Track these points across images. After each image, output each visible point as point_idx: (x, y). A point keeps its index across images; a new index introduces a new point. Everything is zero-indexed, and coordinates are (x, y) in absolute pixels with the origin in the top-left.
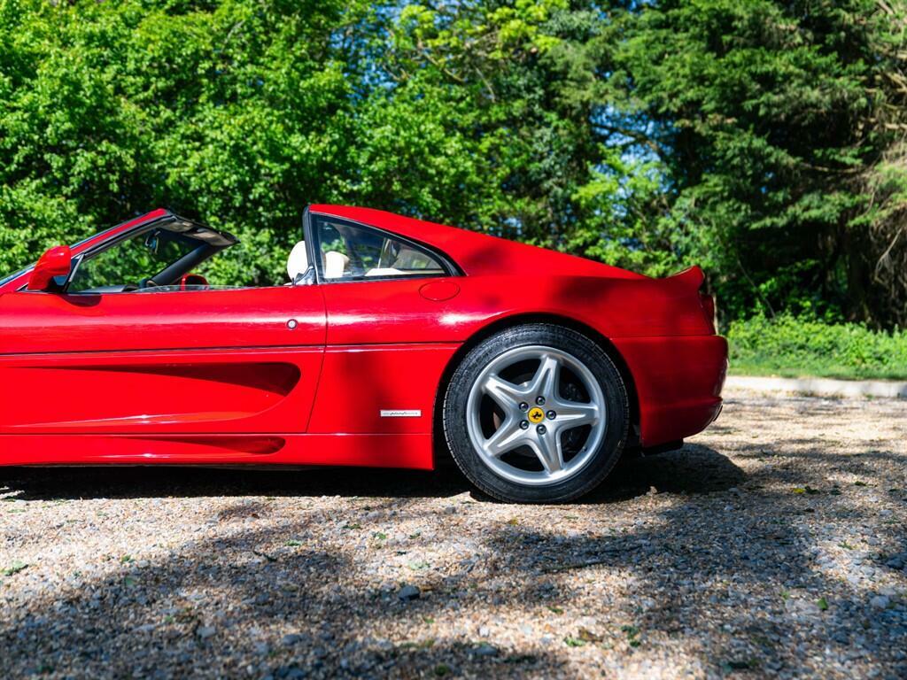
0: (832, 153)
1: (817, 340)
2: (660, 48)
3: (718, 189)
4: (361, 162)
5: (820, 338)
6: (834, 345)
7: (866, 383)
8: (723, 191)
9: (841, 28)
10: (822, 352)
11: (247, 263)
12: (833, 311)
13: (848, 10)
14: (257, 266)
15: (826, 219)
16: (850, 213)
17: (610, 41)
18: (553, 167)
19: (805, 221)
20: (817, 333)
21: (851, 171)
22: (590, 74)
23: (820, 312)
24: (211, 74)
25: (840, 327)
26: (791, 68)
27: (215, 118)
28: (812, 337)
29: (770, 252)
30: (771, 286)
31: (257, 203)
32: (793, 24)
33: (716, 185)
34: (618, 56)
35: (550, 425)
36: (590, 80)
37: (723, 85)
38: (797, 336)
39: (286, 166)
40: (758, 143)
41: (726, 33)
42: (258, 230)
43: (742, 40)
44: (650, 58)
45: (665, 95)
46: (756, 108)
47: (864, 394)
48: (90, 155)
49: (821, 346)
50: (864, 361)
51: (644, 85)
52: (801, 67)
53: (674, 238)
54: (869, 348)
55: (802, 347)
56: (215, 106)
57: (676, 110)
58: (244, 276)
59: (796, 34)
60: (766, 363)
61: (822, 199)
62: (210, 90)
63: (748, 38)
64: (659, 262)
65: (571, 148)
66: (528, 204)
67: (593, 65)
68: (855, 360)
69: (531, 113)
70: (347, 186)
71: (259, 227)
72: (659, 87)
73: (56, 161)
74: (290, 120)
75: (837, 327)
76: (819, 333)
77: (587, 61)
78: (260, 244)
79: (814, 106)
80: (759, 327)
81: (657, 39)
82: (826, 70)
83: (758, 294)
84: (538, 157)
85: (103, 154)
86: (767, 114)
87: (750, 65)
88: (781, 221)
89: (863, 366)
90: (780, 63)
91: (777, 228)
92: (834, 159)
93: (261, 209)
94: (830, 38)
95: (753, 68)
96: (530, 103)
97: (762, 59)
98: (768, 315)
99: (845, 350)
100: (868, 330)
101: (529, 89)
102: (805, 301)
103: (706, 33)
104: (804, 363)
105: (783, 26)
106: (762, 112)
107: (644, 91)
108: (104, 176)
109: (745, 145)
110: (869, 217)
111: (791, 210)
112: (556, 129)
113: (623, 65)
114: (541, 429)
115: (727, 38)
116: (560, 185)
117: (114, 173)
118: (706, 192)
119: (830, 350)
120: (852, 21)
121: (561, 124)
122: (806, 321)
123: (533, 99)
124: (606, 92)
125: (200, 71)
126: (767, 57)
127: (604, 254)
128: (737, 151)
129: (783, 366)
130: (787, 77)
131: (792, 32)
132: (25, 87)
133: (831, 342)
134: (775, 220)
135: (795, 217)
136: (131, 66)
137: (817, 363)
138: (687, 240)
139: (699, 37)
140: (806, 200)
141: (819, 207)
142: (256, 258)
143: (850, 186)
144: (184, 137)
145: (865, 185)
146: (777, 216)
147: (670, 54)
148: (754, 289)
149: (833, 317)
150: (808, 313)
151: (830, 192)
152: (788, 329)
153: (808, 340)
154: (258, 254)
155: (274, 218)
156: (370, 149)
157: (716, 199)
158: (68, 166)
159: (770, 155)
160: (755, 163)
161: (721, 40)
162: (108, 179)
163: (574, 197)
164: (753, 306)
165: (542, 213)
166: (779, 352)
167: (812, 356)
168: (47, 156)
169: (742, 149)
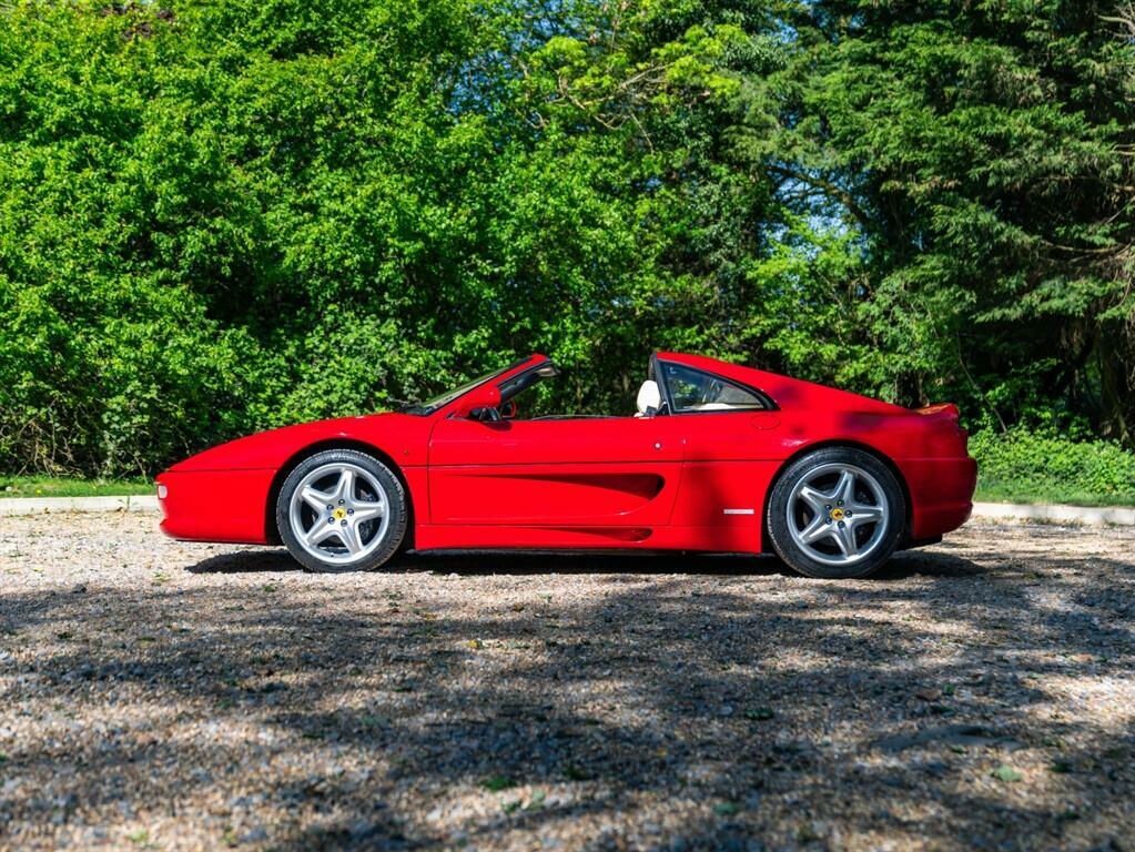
0: (1077, 231)
1: (1059, 461)
2: (864, 89)
3: (936, 273)
4: (504, 237)
5: (1062, 458)
6: (1079, 467)
7: (1109, 509)
8: (942, 276)
9: (1090, 80)
10: (1064, 476)
11: (371, 361)
12: (1078, 425)
13: (1099, 60)
14: (384, 365)
15: (1070, 311)
16: (1101, 302)
17: (799, 78)
18: (721, 235)
19: (1045, 314)
20: (1059, 452)
21: (1102, 251)
22: (772, 119)
23: (1064, 425)
24: (329, 130)
25: (1088, 445)
26: (1029, 129)
27: (333, 185)
28: (1051, 457)
29: (1000, 348)
30: (1001, 393)
31: (382, 288)
32: (1032, 74)
33: (933, 268)
34: (811, 97)
35: (848, 521)
36: (774, 127)
37: (943, 148)
38: (1034, 456)
39: (420, 245)
40: (986, 218)
41: (949, 83)
42: (383, 322)
43: (968, 93)
44: (851, 102)
45: (870, 150)
46: (985, 176)
47: (1106, 522)
48: (201, 233)
49: (1062, 468)
50: (1115, 488)
51: (845, 136)
52: (1040, 128)
53: (878, 327)
54: (1122, 471)
55: (1039, 469)
56: (331, 171)
57: (884, 169)
58: (370, 377)
59: (1035, 84)
60: (996, 488)
61: (1065, 286)
62: (326, 150)
63: (976, 89)
64: (857, 359)
65: (744, 210)
66: (690, 283)
67: (777, 106)
68: (1104, 485)
69: (694, 166)
70: (486, 267)
71: (383, 316)
72: (862, 139)
73: (165, 242)
74: (422, 187)
75: (1084, 445)
76: (1061, 452)
77: (769, 101)
78: (385, 338)
79: (1058, 172)
80: (985, 444)
81: (860, 77)
82: (1072, 131)
83: (985, 403)
84: (702, 220)
85: (215, 231)
86: (999, 183)
87: (977, 126)
88: (1014, 313)
89: (1115, 492)
90: (1016, 123)
91: (1010, 322)
92: (1079, 238)
93: (386, 295)
94: (1077, 92)
95: (981, 130)
96: (694, 152)
97: (992, 119)
98: (998, 430)
99: (1092, 475)
100: (1124, 450)
101: (693, 135)
102: (1044, 411)
103: (924, 82)
104: (1042, 488)
105: (1019, 76)
106: (991, 182)
107: (843, 144)
108: (215, 258)
109: (969, 220)
110: (1123, 310)
111: (1026, 299)
112: (726, 186)
113: (815, 109)
114: (841, 524)
115: (950, 90)
116: (731, 258)
117: (226, 255)
118: (923, 276)
119: (1074, 473)
120: (1103, 72)
121: (733, 179)
122: (1045, 437)
123: (698, 146)
124: (794, 143)
125: (317, 129)
126: (999, 116)
127: (787, 347)
128: (959, 228)
129: (1016, 492)
130: (1024, 140)
131: (1030, 82)
132: (125, 153)
133: (1075, 464)
134: (1007, 311)
135: (1031, 308)
136: (233, 121)
137: (1058, 490)
138: (895, 331)
139: (916, 87)
140: (1045, 288)
141: (1062, 297)
142: (382, 354)
143: (1101, 270)
144: (294, 206)
145: (1120, 268)
146: (1009, 307)
147: (876, 97)
148: (979, 396)
149: (1078, 432)
150: (1048, 427)
151: (1076, 279)
152: (1022, 447)
153: (1047, 461)
154: (383, 349)
155: (402, 305)
156: (515, 221)
157: (934, 284)
158: (179, 247)
159: (1001, 232)
160: (982, 242)
161: (943, 92)
162: (219, 261)
163: (750, 275)
164: (979, 416)
165: (708, 294)
166: (1011, 476)
167: (1052, 480)
168: (154, 236)
169: (966, 226)
